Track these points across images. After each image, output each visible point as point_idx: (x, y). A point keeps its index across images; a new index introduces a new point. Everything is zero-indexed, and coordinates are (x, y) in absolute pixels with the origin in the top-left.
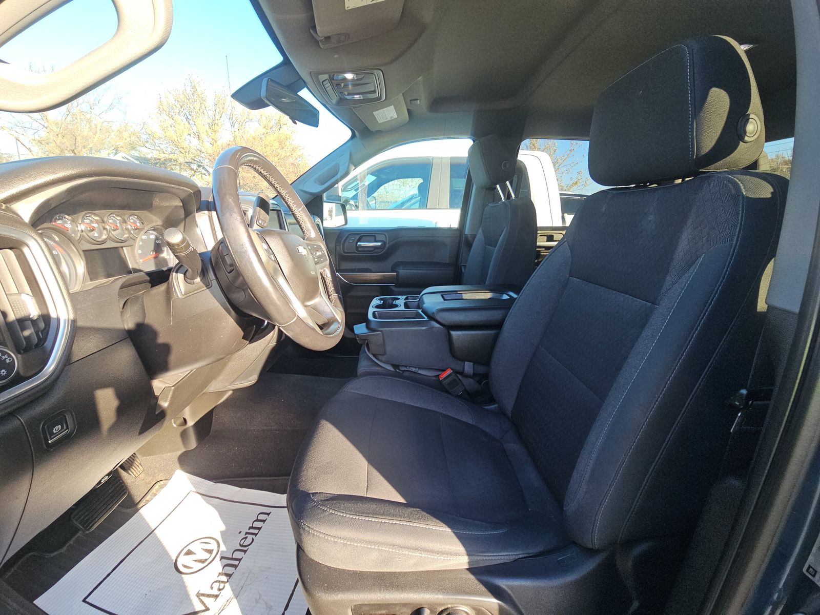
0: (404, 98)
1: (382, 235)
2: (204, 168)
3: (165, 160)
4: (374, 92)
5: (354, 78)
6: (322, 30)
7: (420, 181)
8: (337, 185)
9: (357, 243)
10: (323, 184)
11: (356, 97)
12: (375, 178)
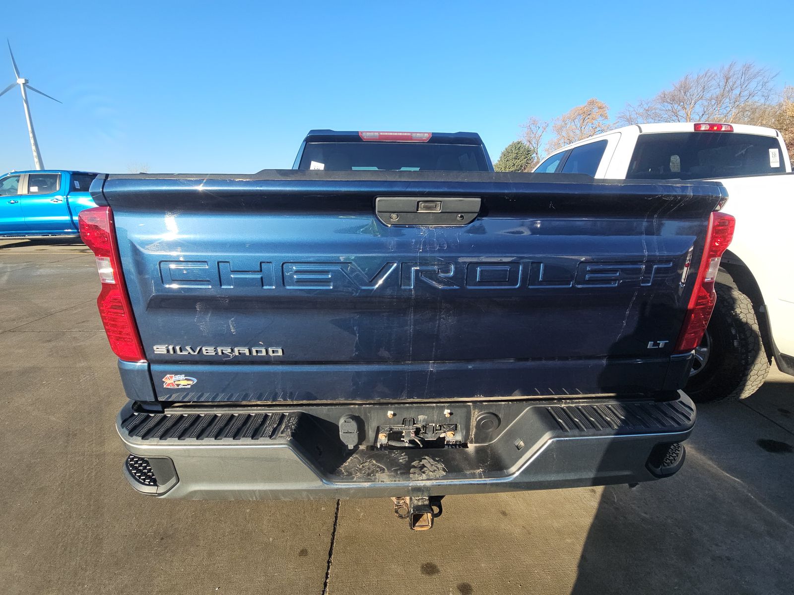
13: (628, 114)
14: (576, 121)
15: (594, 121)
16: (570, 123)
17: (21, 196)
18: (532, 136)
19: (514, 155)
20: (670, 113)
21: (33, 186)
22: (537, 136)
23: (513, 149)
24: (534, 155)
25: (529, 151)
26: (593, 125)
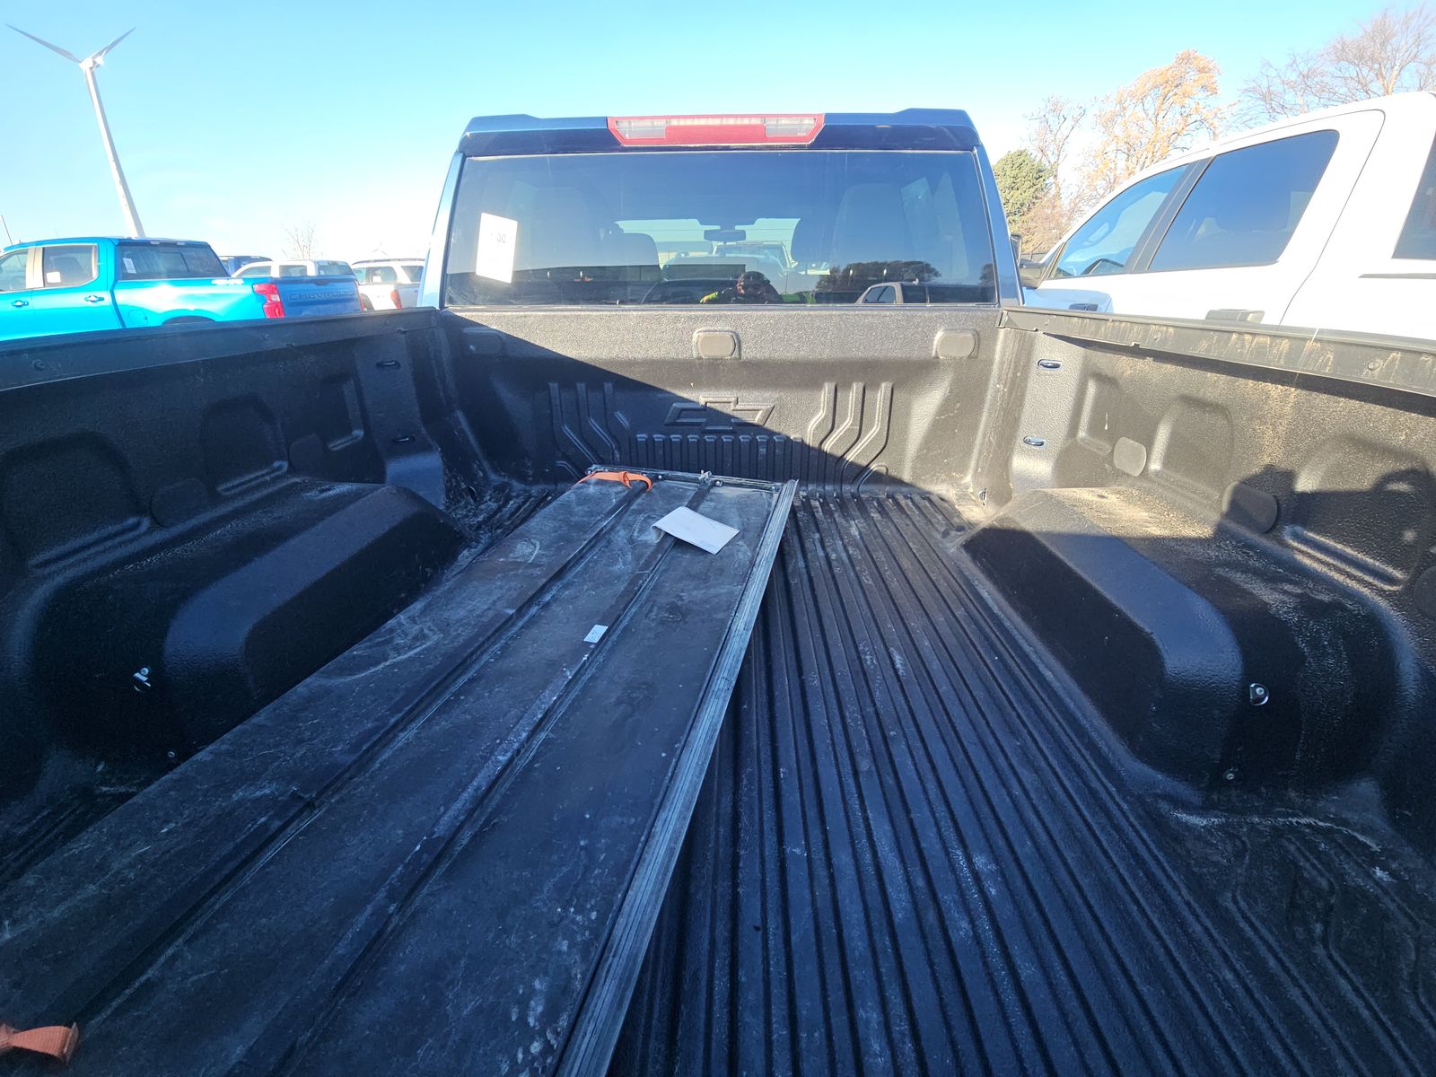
13: (1265, 83)
14: (1146, 101)
15: (1187, 101)
16: (1133, 106)
17: (33, 292)
18: (1050, 137)
19: (1009, 181)
20: (1353, 84)
21: (52, 271)
22: (1059, 136)
23: (1008, 168)
24: (1051, 180)
25: (1040, 171)
26: (1183, 110)
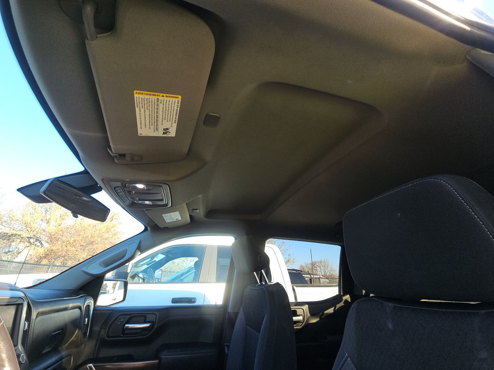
0: (187, 208)
1: (153, 315)
2: (40, 242)
3: (11, 235)
4: (162, 200)
5: (144, 188)
6: (115, 148)
7: (196, 259)
8: (128, 263)
9: (124, 325)
10: (107, 266)
11: (147, 202)
12: (164, 256)
